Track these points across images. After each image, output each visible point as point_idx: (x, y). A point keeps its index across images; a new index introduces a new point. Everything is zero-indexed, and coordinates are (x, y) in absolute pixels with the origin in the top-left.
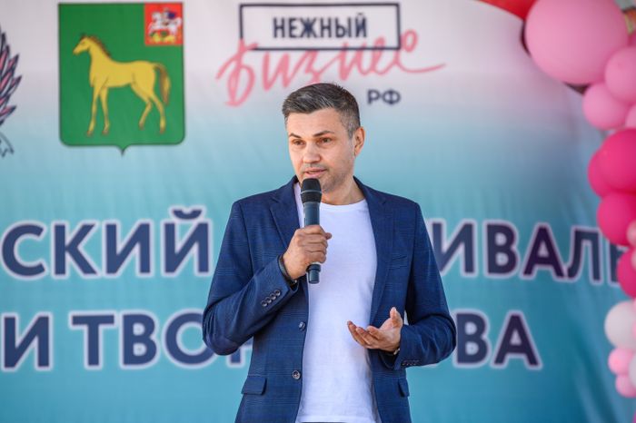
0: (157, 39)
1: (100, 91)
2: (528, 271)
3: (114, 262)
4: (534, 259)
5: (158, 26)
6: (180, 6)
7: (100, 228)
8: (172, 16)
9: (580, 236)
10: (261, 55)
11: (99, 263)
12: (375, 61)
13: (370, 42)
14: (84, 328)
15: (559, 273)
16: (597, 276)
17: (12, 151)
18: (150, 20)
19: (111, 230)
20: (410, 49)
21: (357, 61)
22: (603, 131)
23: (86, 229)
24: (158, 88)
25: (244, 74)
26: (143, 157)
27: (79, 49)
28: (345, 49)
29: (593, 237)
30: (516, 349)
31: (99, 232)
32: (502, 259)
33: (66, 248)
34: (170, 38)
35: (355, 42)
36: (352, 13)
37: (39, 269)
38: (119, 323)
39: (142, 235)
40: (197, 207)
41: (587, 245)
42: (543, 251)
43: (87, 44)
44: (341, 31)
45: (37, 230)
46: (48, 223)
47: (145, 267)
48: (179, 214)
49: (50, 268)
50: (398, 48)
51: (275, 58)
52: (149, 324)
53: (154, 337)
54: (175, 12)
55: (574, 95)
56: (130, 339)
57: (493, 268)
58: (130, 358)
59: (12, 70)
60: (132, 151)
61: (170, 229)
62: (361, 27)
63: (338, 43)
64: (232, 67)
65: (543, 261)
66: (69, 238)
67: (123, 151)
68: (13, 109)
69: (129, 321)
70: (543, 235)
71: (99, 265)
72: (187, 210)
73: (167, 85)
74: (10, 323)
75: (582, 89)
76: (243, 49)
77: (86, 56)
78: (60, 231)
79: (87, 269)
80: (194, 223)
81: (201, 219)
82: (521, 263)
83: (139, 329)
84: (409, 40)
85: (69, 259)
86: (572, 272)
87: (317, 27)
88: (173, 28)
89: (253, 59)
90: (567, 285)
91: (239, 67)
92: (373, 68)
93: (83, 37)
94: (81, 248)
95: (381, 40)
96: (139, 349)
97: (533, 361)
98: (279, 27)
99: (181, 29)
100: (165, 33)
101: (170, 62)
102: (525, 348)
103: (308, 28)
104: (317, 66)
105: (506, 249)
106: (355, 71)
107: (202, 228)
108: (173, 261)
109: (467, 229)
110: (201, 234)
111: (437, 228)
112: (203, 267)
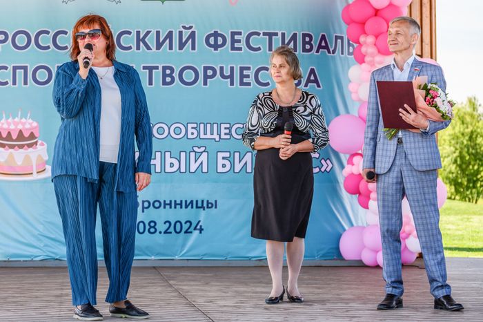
2: (317, 51)
3: (159, 46)
4: (320, 47)
7: (153, 34)
9: (337, 38)
11: (153, 45)
14: (147, 71)
15: (329, 52)
16: (342, 54)
17: (120, 2)
19: (158, 33)
23: (148, 33)
26: (171, 5)
29: (342, 38)
30: (312, 81)
32: (308, 47)
33: (140, 40)
37: (130, 48)
38: (160, 69)
39: (170, 35)
40: (191, 25)
41: (339, 41)
42: (323, 44)
45: (129, 33)
46: (134, 30)
47: (171, 48)
48: (184, 27)
49: (134, 47)
52: (172, 70)
53: (174, 75)
56: (165, 76)
57: (304, 50)
58: (165, 83)
60: (166, 3)
61: (181, 33)
65: (323, 47)
66: (141, 37)
67: (163, 2)
69: (165, 68)
70: (323, 37)
72: (187, 26)
78: (138, 33)
79: (149, 48)
80: (190, 31)
81: (192, 30)
82: (315, 49)
83: (168, 72)
85: (141, 44)
86: (334, 52)
90: (332, 56)
94: (146, 40)
96: (168, 79)
97: (319, 86)
102: (316, 81)
105: (309, 43)
107: (193, 33)
108: (182, 46)
109: (295, 35)
110: (192, 35)
111: (283, 35)
112: (193, 48)
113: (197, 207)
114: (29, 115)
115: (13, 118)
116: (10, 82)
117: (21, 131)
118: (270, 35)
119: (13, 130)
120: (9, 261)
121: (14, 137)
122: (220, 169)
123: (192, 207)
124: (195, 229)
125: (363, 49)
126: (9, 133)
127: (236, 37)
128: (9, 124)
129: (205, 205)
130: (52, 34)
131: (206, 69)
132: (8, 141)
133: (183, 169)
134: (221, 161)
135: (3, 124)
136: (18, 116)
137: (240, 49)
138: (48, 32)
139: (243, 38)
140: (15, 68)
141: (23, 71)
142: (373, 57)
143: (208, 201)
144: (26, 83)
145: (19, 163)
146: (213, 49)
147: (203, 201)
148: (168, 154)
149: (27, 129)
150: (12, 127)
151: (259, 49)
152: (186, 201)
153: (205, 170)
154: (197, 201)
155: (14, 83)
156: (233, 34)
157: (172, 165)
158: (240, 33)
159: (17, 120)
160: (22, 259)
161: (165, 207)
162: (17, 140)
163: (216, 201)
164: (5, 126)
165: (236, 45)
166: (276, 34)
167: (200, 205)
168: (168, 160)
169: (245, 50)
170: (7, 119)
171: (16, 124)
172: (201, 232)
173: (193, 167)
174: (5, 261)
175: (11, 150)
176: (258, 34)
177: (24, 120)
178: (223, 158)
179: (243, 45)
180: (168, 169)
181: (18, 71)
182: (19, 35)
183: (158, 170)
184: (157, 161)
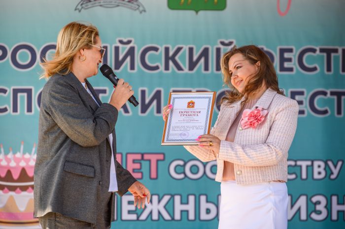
3: (192, 66)
7: (186, 49)
17: (145, 11)
19: (191, 50)
23: (179, 49)
31: (185, 51)
33: (170, 58)
37: (157, 68)
39: (205, 53)
40: (231, 40)
45: (156, 49)
46: (161, 46)
47: (206, 68)
48: (223, 43)
49: (162, 67)
60: (201, 13)
61: (218, 50)
66: (171, 53)
67: (197, 12)
71: (185, 66)
72: (226, 42)
74: (143, 92)
78: (167, 50)
79: (180, 68)
80: (230, 48)
85: (171, 63)
94: (177, 58)
115: (14, 153)
116: (10, 109)
117: (23, 169)
118: (329, 52)
119: (13, 168)
121: (16, 176)
126: (9, 172)
127: (286, 55)
128: (8, 161)
132: (7, 181)
136: (20, 152)
137: (291, 70)
139: (294, 56)
140: (16, 92)
141: (25, 95)
144: (29, 109)
145: (22, 209)
148: (203, 198)
149: (31, 167)
150: (13, 164)
151: (315, 69)
155: (15, 110)
156: (282, 51)
157: (208, 211)
158: (290, 51)
159: (18, 155)
162: (18, 181)
164: (4, 163)
165: (286, 65)
166: (336, 51)
168: (204, 205)
169: (298, 71)
170: (6, 154)
171: (18, 161)
175: (12, 193)
176: (314, 51)
177: (27, 156)
179: (294, 64)
180: (204, 216)
181: (19, 95)
182: (21, 51)
183: (192, 216)
184: (190, 207)
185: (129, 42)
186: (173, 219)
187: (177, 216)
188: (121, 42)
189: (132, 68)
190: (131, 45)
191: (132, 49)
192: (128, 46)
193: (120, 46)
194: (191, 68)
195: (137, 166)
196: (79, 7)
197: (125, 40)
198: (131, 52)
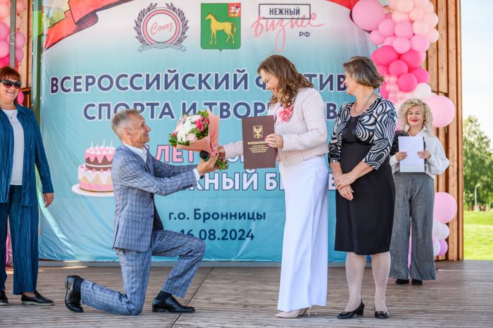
0: (232, 15)
1: (214, 31)
3: (217, 86)
5: (232, 11)
6: (240, 4)
7: (213, 75)
8: (237, 7)
10: (265, 20)
11: (213, 86)
12: (302, 23)
13: (301, 17)
14: (208, 107)
17: (185, 50)
18: (230, 9)
19: (217, 75)
20: (313, 19)
21: (296, 23)
22: (376, 45)
23: (209, 75)
24: (232, 31)
25: (260, 26)
26: (227, 52)
27: (207, 18)
28: (293, 19)
32: (342, 86)
33: (202, 81)
34: (237, 15)
35: (296, 16)
36: (295, 7)
37: (194, 88)
38: (219, 105)
39: (226, 77)
40: (244, 69)
43: (210, 16)
44: (291, 13)
45: (193, 75)
46: (196, 73)
47: (227, 88)
48: (238, 71)
49: (197, 87)
50: (310, 19)
51: (270, 21)
52: (228, 105)
53: (230, 110)
54: (238, 6)
55: (367, 34)
56: (222, 110)
57: (339, 89)
58: (222, 116)
59: (186, 24)
60: (224, 51)
61: (235, 75)
62: (298, 12)
63: (291, 17)
64: (256, 24)
66: (203, 79)
67: (221, 50)
68: (186, 37)
69: (222, 105)
72: (241, 70)
73: (235, 30)
74: (184, 104)
75: (370, 32)
76: (259, 19)
77: (210, 19)
78: (200, 75)
79: (209, 88)
80: (243, 73)
81: (245, 73)
83: (225, 107)
84: (313, 16)
85: (203, 84)
87: (284, 11)
88: (237, 11)
89: (263, 22)
91: (259, 24)
92: (301, 25)
93: (209, 14)
94: (207, 81)
95: (304, 16)
96: (225, 114)
98: (271, 11)
99: (240, 12)
100: (235, 13)
101: (236, 22)
103: (281, 11)
104: (284, 24)
106: (296, 25)
107: (246, 75)
108: (236, 86)
109: (331, 76)
110: (245, 78)
111: (321, 76)
112: (246, 88)
113: (249, 218)
114: (111, 144)
115: (99, 146)
116: (97, 117)
117: (105, 157)
118: (310, 76)
119: (100, 156)
120: (95, 262)
121: (100, 161)
122: (268, 187)
123: (245, 218)
124: (247, 236)
125: (388, 87)
126: (96, 158)
128: (96, 151)
129: (255, 216)
130: (129, 77)
131: (256, 105)
132: (95, 164)
133: (237, 188)
134: (268, 181)
135: (91, 151)
136: (103, 145)
138: (126, 76)
140: (101, 106)
141: (106, 107)
142: (395, 93)
143: (257, 213)
144: (109, 117)
145: (104, 183)
146: (262, 88)
147: (253, 214)
148: (224, 175)
149: (110, 155)
150: (98, 153)
152: (240, 214)
153: (255, 188)
154: (249, 214)
155: (100, 118)
157: (228, 184)
159: (102, 147)
160: (106, 260)
161: (222, 218)
162: (102, 164)
163: (264, 214)
164: (93, 153)
166: (315, 76)
167: (251, 216)
168: (225, 180)
170: (94, 146)
171: (101, 151)
172: (252, 239)
173: (246, 185)
174: (92, 262)
175: (98, 172)
177: (107, 147)
178: (271, 178)
180: (225, 187)
181: (103, 108)
182: (103, 79)
183: (216, 188)
184: (216, 181)
185: (175, 71)
186: (204, 189)
187: (207, 188)
188: (169, 71)
189: (177, 88)
190: (176, 73)
191: (177, 76)
192: (174, 74)
193: (169, 73)
194: (217, 88)
195: (180, 154)
196: (141, 49)
197: (172, 70)
198: (176, 78)
